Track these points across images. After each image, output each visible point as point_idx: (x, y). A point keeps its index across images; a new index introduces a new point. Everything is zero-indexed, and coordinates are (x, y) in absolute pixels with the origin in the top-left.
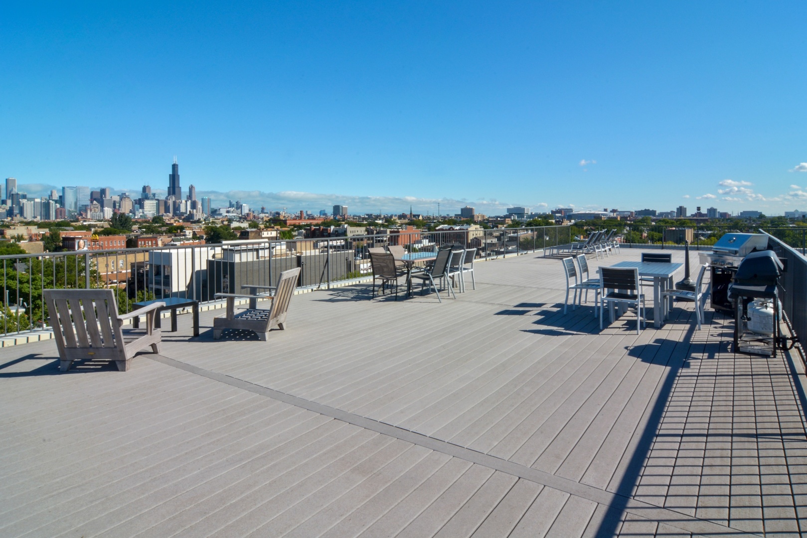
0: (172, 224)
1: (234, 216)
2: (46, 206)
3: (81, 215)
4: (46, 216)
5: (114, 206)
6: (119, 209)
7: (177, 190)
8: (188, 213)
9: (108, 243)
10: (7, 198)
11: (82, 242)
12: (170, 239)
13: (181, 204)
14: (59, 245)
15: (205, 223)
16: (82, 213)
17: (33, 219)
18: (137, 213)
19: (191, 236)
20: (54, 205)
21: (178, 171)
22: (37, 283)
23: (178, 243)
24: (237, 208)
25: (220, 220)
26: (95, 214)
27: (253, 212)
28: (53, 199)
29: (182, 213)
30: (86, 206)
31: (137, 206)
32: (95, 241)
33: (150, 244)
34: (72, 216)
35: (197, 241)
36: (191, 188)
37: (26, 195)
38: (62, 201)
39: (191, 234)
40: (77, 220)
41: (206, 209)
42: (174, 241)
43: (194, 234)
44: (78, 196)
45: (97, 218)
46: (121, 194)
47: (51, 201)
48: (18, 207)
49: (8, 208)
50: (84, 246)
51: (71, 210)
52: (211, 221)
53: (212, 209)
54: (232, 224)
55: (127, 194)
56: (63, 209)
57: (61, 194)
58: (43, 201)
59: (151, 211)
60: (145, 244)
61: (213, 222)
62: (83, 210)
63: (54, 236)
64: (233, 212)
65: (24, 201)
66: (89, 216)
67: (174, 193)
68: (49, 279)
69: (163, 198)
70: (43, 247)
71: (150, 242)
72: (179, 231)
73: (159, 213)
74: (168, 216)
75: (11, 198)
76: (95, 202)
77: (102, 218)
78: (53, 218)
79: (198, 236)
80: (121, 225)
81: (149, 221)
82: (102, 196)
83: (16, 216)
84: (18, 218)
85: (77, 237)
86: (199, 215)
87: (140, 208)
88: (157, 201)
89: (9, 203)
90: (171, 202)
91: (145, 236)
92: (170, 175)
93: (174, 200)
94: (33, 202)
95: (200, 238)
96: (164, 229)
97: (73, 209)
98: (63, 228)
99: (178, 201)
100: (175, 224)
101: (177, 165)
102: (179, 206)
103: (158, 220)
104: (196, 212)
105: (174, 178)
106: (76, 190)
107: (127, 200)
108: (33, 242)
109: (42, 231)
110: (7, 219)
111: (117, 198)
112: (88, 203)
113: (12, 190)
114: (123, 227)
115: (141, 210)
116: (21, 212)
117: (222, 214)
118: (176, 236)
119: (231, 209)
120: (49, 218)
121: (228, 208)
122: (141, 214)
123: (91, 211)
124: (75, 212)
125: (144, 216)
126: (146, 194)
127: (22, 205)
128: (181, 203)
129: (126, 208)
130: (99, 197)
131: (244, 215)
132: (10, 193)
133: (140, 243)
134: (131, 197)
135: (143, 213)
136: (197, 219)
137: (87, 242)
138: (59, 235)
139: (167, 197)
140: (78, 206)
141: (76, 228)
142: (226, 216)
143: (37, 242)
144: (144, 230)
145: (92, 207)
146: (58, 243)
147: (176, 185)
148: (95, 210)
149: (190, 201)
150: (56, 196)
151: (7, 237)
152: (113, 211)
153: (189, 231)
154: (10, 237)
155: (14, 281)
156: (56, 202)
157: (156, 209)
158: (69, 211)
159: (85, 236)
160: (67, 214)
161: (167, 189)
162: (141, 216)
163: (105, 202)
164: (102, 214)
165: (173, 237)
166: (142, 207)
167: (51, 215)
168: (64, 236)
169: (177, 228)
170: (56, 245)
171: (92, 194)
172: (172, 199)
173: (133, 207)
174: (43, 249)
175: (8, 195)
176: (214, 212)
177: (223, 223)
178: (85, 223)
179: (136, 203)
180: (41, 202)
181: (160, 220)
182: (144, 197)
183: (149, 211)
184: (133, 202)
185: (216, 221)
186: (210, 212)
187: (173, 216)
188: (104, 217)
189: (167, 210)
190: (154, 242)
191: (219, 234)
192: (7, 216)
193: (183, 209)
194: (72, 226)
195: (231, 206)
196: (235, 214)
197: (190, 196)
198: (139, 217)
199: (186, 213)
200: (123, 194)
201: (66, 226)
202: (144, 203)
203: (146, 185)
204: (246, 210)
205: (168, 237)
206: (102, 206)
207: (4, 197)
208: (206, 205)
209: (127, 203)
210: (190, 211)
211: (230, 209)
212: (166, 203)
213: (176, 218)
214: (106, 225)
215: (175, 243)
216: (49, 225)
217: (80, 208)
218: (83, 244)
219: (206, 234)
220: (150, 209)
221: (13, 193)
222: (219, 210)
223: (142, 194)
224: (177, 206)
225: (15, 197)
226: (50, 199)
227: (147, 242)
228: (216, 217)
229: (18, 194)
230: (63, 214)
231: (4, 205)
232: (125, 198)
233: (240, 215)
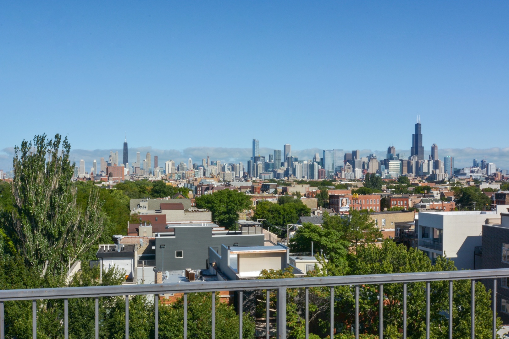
0: (417, 184)
1: (480, 176)
2: (312, 167)
3: (337, 175)
4: (311, 176)
5: (363, 167)
6: (367, 170)
7: (419, 149)
8: (431, 173)
9: (366, 202)
10: (284, 161)
11: (344, 200)
12: (419, 200)
13: (423, 164)
14: (327, 201)
15: (450, 184)
16: (338, 173)
17: (302, 179)
18: (383, 173)
19: (438, 197)
20: (317, 167)
21: (421, 130)
22: (332, 237)
23: (427, 204)
24: (482, 168)
25: (465, 181)
26: (348, 174)
27: (501, 172)
28: (316, 161)
29: (425, 173)
30: (341, 167)
31: (383, 166)
32: (355, 199)
33: (402, 204)
34: (330, 176)
35: (446, 203)
36: (434, 148)
37: (297, 158)
38: (322, 163)
39: (439, 195)
40: (335, 180)
41: (449, 169)
42: (423, 202)
43: (442, 195)
44: (335, 158)
45: (350, 178)
46: (369, 156)
47: (315, 163)
48: (292, 168)
49: (285, 170)
50: (346, 204)
51: (329, 170)
52: (456, 181)
53: (454, 168)
54: (480, 185)
55: (374, 155)
56: (323, 170)
57: (322, 157)
58: (309, 163)
59: (395, 171)
60: (397, 204)
61: (458, 183)
62: (339, 170)
63: (323, 194)
64: (477, 172)
65: (296, 163)
66: (343, 177)
67: (417, 153)
68: (340, 234)
69: (406, 158)
70: (317, 203)
71: (401, 202)
72: (426, 191)
73: (402, 173)
74: (411, 176)
75: (287, 161)
76: (348, 163)
77: (353, 178)
78: (316, 178)
79: (446, 197)
80: (373, 184)
81: (395, 181)
82: (353, 158)
83: (291, 176)
84: (292, 178)
85: (340, 195)
86: (441, 175)
87: (386, 169)
88: (401, 162)
89: (286, 164)
90: (413, 163)
91: (395, 196)
92: (413, 135)
93: (416, 160)
94: (302, 164)
95: (449, 199)
96: (411, 189)
97: (330, 170)
98: (327, 186)
99: (420, 161)
100: (420, 185)
101: (420, 124)
102: (422, 166)
103: (403, 180)
104: (439, 172)
105: (417, 138)
106: (333, 152)
107: (374, 160)
108: (310, 199)
109: (314, 189)
110: (285, 178)
111: (365, 160)
112: (343, 164)
113: (288, 154)
114: (374, 187)
115: (386, 171)
116: (294, 173)
117: (466, 174)
118: (424, 196)
119: (476, 169)
120: (313, 178)
121: (473, 167)
122: (386, 174)
123: (345, 171)
124: (333, 172)
125: (389, 176)
126: (390, 155)
127: (294, 167)
128: (424, 162)
129: (373, 168)
130: (351, 159)
131: (490, 175)
132: (287, 156)
133: (392, 202)
134: (377, 157)
135: (388, 173)
136: (442, 179)
137: (349, 199)
138: (327, 193)
139: (410, 157)
140: (335, 167)
141: (338, 187)
142: (471, 176)
143: (313, 199)
144: (393, 189)
145: (345, 168)
146: (326, 200)
147: (419, 145)
148: (348, 171)
149: (432, 160)
150: (318, 159)
151: (289, 193)
152: (363, 172)
153: (437, 192)
154: (291, 194)
155: (315, 234)
156: (318, 163)
157: (400, 169)
158: (328, 172)
159: (347, 194)
160: (326, 174)
161: (410, 149)
162: (386, 176)
163: (356, 163)
164: (353, 174)
165: (422, 198)
166: (387, 167)
167: (315, 175)
168: (330, 194)
169: (424, 188)
170: (324, 202)
171: (346, 155)
172: (415, 159)
173: (379, 167)
174: (316, 205)
175: (285, 159)
176: (457, 172)
177: (469, 184)
178: (342, 183)
179: (382, 164)
180: (308, 164)
181: (405, 179)
182: (389, 158)
183: (394, 171)
184: (379, 163)
185: (461, 181)
186: (453, 171)
187: (416, 176)
188: (355, 177)
189: (410, 171)
190: (405, 202)
191: (470, 196)
192: (285, 176)
193: (425, 170)
194: (334, 185)
195: (476, 165)
196: (480, 174)
197: (432, 156)
198: (385, 177)
199: (429, 173)
200: (371, 155)
201: (329, 185)
202: (389, 163)
203: (391, 146)
204: (492, 170)
205: (417, 198)
206: (354, 167)
207: (282, 161)
208: (449, 164)
209: (374, 163)
210: (433, 171)
211: (474, 168)
212: (409, 163)
213: (419, 178)
214: (360, 185)
215: (424, 204)
216: (316, 184)
217: (336, 168)
218: (346, 202)
219: (455, 196)
220: (394, 169)
221: (289, 156)
222: (463, 169)
223: (387, 155)
224: (420, 166)
225: (290, 159)
226: (314, 162)
227: (399, 202)
228: (459, 177)
229: (292, 157)
230: (323, 174)
231: (283, 167)
232: (372, 159)
233: (486, 176)
